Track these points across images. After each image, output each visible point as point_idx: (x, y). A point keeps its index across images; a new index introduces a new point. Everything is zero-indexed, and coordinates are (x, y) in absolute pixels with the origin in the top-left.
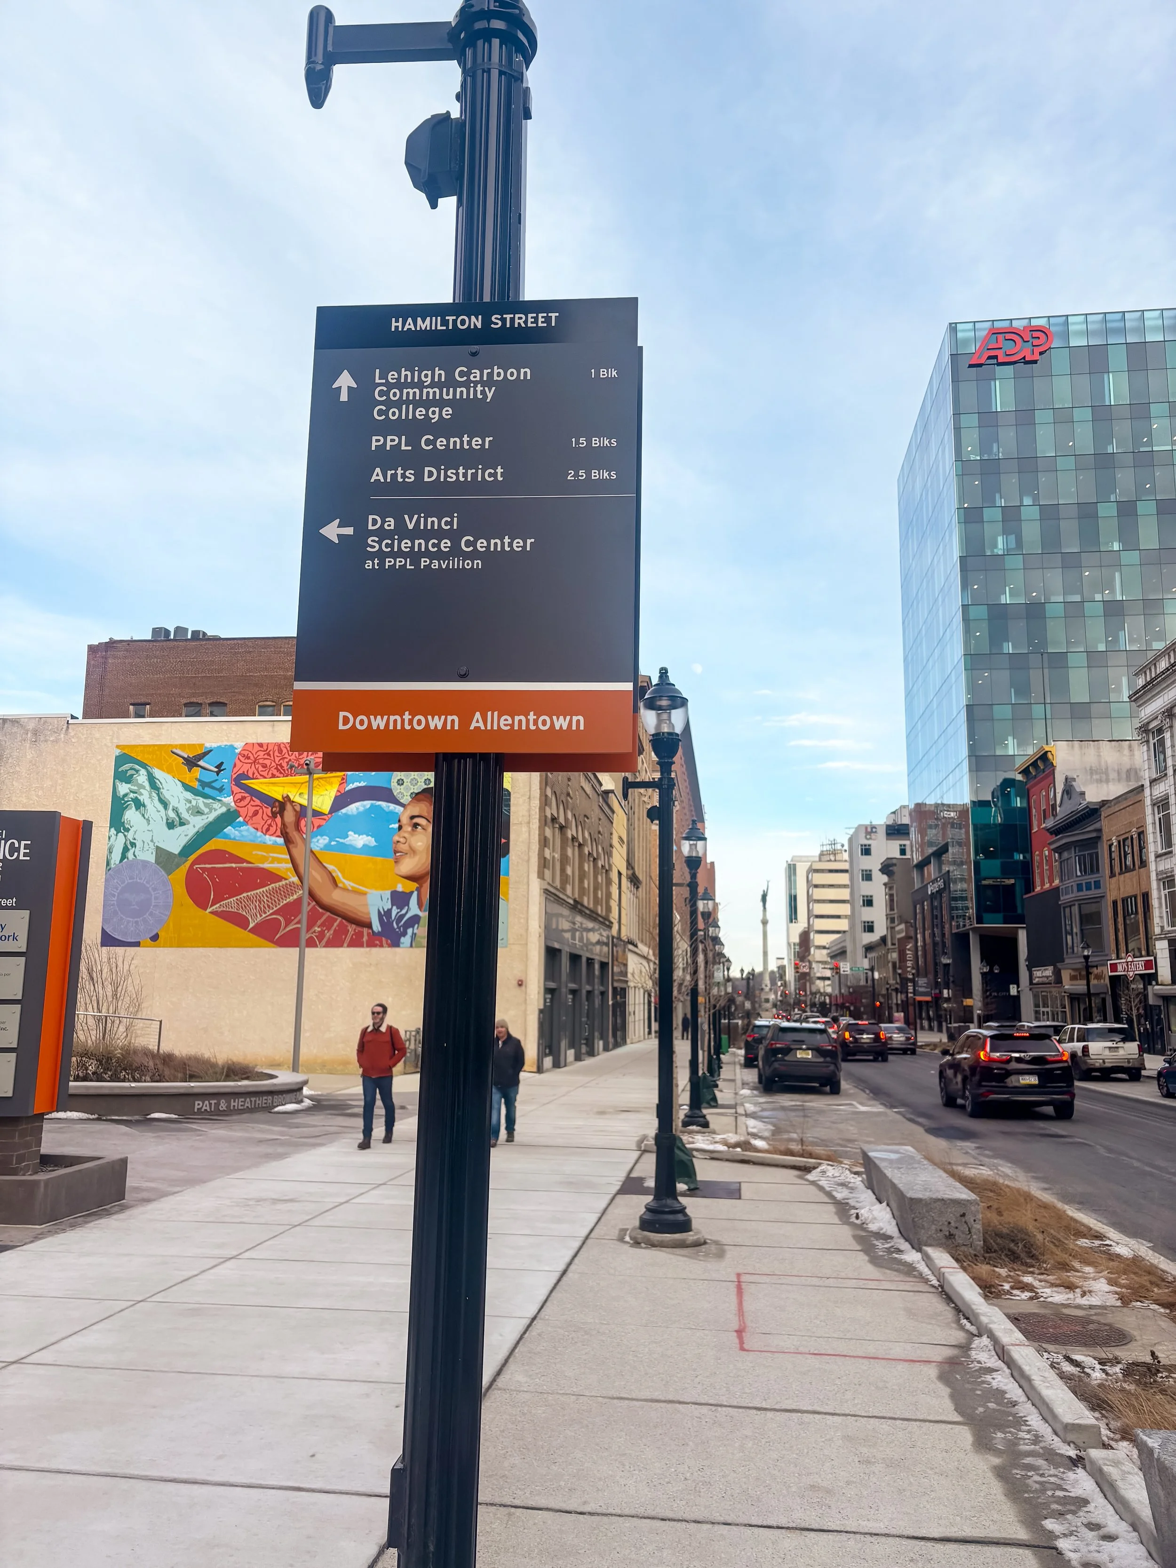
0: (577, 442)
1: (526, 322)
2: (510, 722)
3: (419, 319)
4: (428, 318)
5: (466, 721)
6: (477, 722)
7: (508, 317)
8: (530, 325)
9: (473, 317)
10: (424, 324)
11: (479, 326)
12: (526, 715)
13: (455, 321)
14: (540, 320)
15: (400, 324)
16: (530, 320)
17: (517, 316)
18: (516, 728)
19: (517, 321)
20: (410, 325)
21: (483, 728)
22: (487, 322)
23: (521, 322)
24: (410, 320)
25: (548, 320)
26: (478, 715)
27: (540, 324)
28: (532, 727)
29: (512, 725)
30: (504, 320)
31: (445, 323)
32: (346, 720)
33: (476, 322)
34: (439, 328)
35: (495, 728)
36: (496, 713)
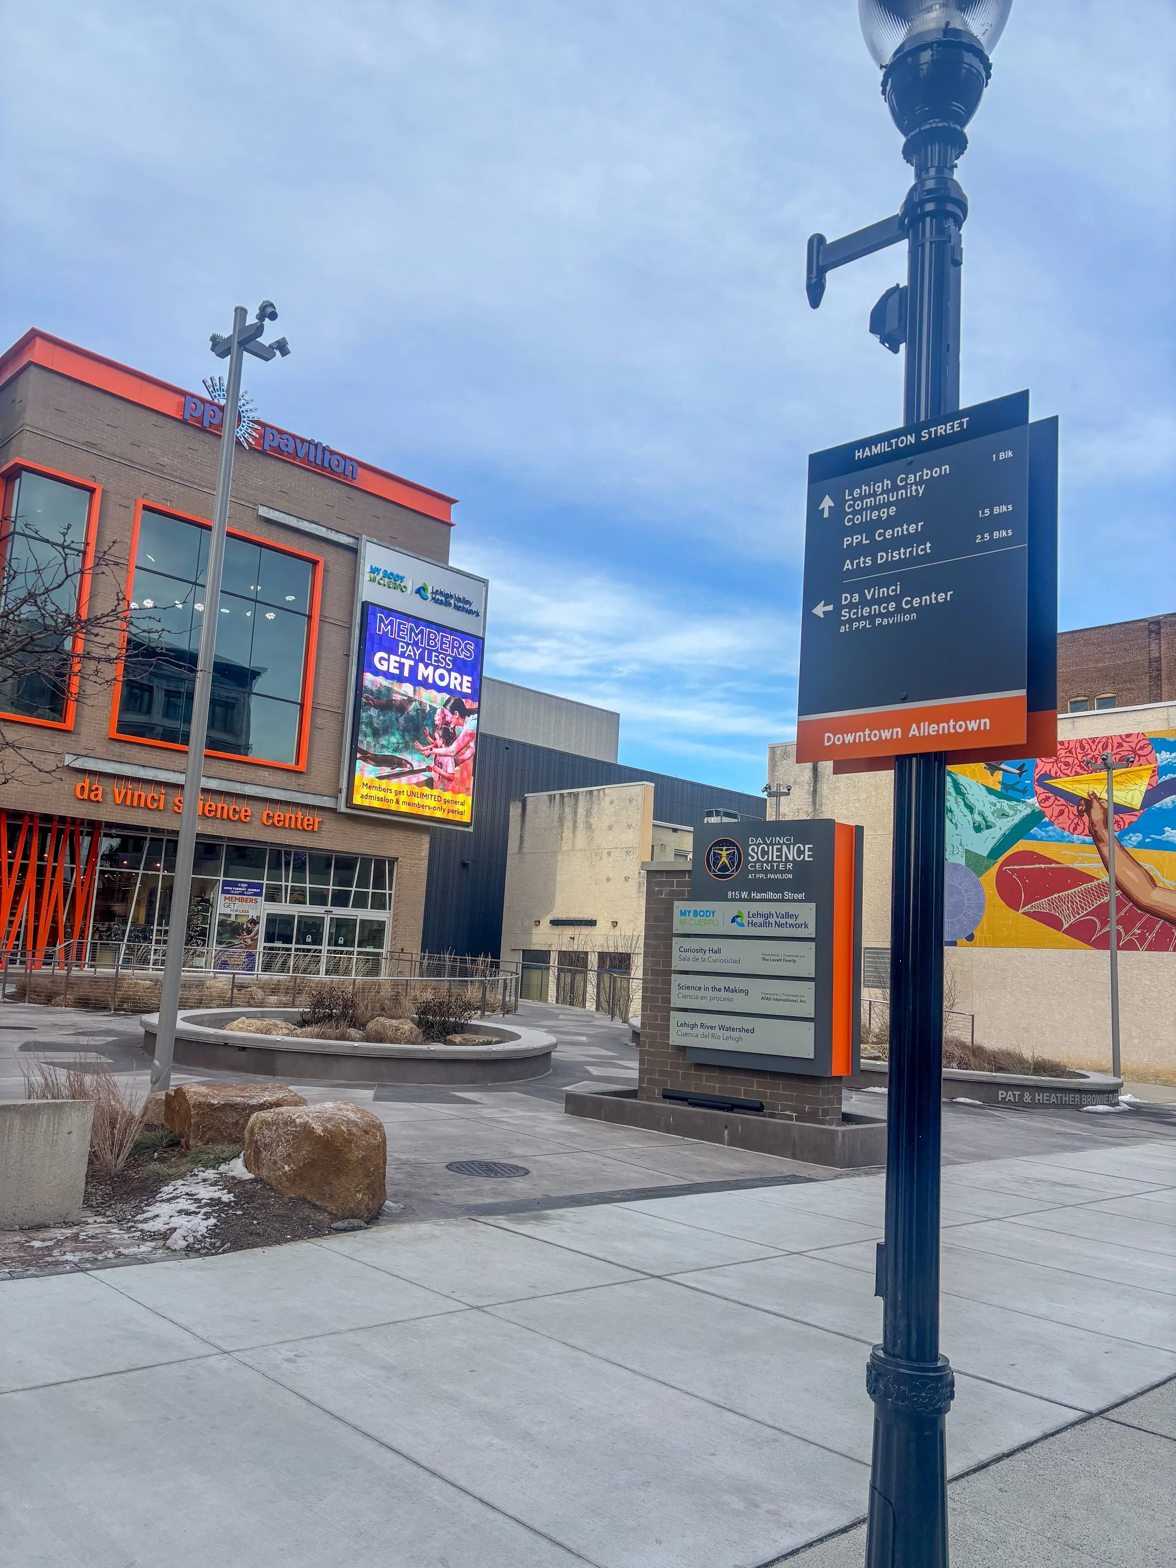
0: (983, 513)
1: (945, 431)
2: (936, 728)
3: (873, 447)
4: (879, 445)
5: (906, 730)
6: (914, 731)
7: (933, 430)
8: (948, 432)
9: (909, 436)
10: (876, 450)
11: (913, 442)
12: (948, 722)
13: (896, 443)
14: (956, 426)
15: (861, 454)
16: (949, 428)
17: (939, 427)
18: (941, 732)
19: (939, 431)
20: (867, 453)
21: (918, 735)
22: (919, 437)
23: (942, 431)
24: (867, 449)
25: (961, 424)
26: (914, 726)
27: (956, 430)
28: (952, 731)
29: (938, 731)
30: (930, 433)
31: (890, 445)
32: (829, 739)
33: (911, 439)
34: (887, 450)
35: (926, 734)
36: (927, 723)
